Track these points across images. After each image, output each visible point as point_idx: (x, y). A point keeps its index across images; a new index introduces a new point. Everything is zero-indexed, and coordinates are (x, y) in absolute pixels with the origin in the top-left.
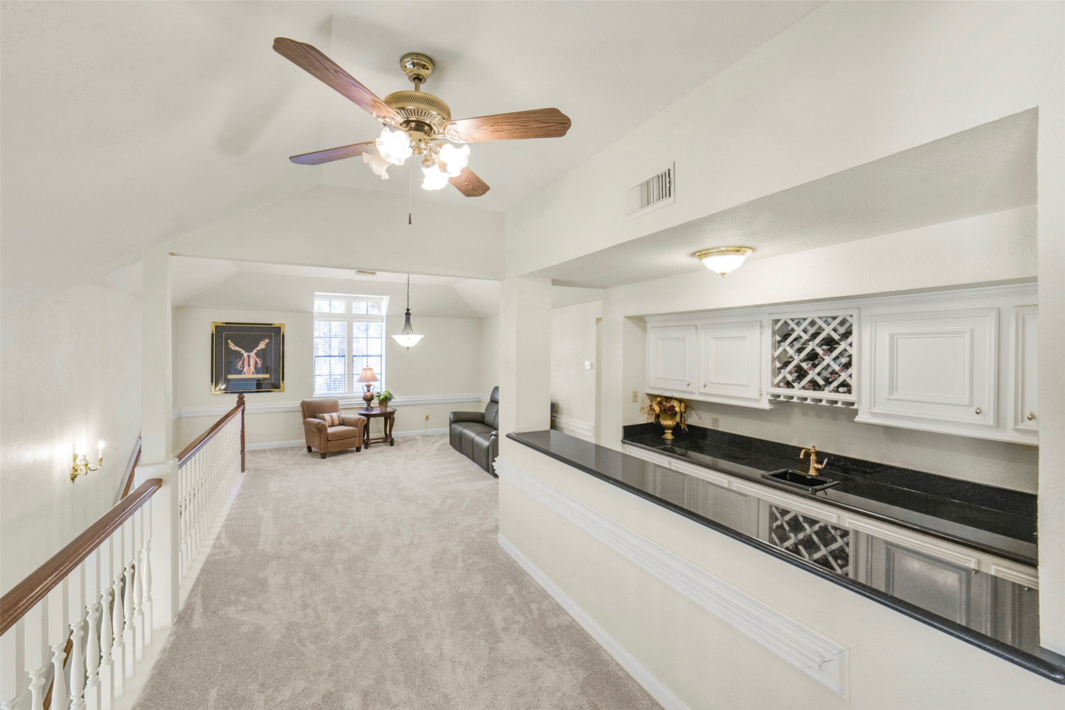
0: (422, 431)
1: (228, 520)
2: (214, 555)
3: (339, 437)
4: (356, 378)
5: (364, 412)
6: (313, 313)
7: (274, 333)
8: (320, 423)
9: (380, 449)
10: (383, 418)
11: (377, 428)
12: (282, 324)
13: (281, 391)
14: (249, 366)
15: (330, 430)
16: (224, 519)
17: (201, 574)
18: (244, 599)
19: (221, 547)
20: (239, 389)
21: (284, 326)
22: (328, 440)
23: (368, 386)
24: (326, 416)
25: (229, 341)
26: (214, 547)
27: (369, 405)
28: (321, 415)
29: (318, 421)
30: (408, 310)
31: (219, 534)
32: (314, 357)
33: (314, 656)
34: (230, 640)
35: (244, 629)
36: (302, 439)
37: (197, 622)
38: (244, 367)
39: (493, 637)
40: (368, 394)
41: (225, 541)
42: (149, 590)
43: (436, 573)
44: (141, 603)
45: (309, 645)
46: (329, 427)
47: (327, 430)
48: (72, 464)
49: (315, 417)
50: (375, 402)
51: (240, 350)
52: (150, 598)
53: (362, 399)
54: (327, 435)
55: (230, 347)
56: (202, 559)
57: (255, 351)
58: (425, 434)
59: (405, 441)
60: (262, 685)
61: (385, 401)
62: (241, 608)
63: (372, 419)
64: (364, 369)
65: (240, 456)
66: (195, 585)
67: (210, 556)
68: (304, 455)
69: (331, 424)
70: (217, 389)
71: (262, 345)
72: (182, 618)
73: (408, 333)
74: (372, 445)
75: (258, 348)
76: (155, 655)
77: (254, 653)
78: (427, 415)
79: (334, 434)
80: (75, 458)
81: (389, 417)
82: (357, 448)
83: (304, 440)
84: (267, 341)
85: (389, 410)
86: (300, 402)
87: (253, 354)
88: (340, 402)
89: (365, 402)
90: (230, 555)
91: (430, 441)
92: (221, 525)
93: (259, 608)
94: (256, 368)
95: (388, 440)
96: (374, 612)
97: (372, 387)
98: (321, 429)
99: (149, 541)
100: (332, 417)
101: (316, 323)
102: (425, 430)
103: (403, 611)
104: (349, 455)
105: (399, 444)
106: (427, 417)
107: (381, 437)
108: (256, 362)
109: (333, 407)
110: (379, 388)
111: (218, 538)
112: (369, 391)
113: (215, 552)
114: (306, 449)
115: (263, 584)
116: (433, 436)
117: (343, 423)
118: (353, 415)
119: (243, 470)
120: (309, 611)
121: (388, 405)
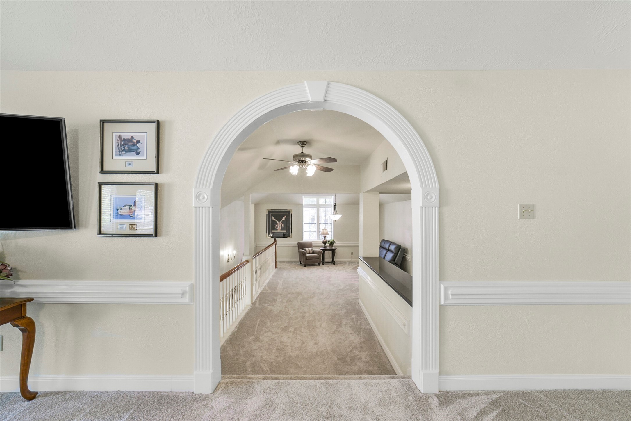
0: (350, 259)
1: (269, 282)
2: (263, 291)
3: (311, 258)
4: (320, 233)
5: (322, 248)
6: (302, 205)
7: (288, 213)
8: (303, 251)
9: (329, 265)
10: (331, 251)
11: (328, 256)
12: (291, 210)
13: (290, 238)
14: (279, 227)
15: (308, 255)
16: (268, 282)
17: (259, 295)
18: (269, 303)
19: (265, 289)
20: (276, 236)
21: (292, 211)
22: (307, 259)
23: (325, 237)
24: (307, 249)
25: (272, 217)
26: (263, 289)
27: (325, 245)
28: (305, 248)
29: (303, 250)
30: (335, 204)
31: (266, 286)
32: (303, 224)
33: (285, 318)
34: (264, 311)
35: (268, 309)
36: (298, 258)
37: (257, 305)
38: (277, 227)
39: (340, 326)
40: (325, 240)
41: (267, 288)
42: (245, 292)
43: (330, 307)
44: (243, 294)
45: (284, 316)
46: (307, 254)
47: (306, 255)
48: (228, 257)
49: (303, 249)
50: (327, 244)
51: (276, 220)
52: (246, 295)
53: (322, 243)
54: (306, 257)
55: (273, 219)
56: (260, 291)
57: (281, 221)
58: (351, 261)
59: (340, 263)
60: (270, 321)
61: (332, 244)
62: (268, 305)
63: (325, 252)
64: (323, 229)
65: (274, 262)
66: (257, 297)
67: (262, 291)
68: (298, 265)
69: (308, 253)
70: (269, 236)
71: (284, 219)
72: (253, 304)
73: (335, 214)
74: (326, 263)
75: (282, 220)
76: (247, 310)
77: (270, 315)
78: (352, 252)
79: (309, 257)
80: (228, 255)
81: (333, 251)
82: (319, 264)
83: (299, 259)
84: (286, 217)
85: (333, 248)
86: (297, 243)
87: (280, 222)
88: (313, 244)
89: (323, 244)
90: (268, 292)
91: (352, 264)
92: (266, 283)
93: (273, 305)
94: (281, 228)
95: (333, 262)
96: (305, 313)
97: (326, 238)
98: (304, 254)
99: (245, 278)
100: (309, 249)
101: (304, 209)
102: (351, 259)
103: (314, 314)
104: (315, 266)
105: (337, 264)
106: (352, 253)
107: (330, 260)
108: (282, 225)
109: (310, 245)
110: (330, 238)
111: (265, 287)
112: (325, 239)
113: (263, 290)
114: (299, 263)
115: (275, 300)
116: (354, 262)
117: (313, 252)
118: (318, 250)
119: (276, 268)
120: (286, 309)
121: (333, 246)
